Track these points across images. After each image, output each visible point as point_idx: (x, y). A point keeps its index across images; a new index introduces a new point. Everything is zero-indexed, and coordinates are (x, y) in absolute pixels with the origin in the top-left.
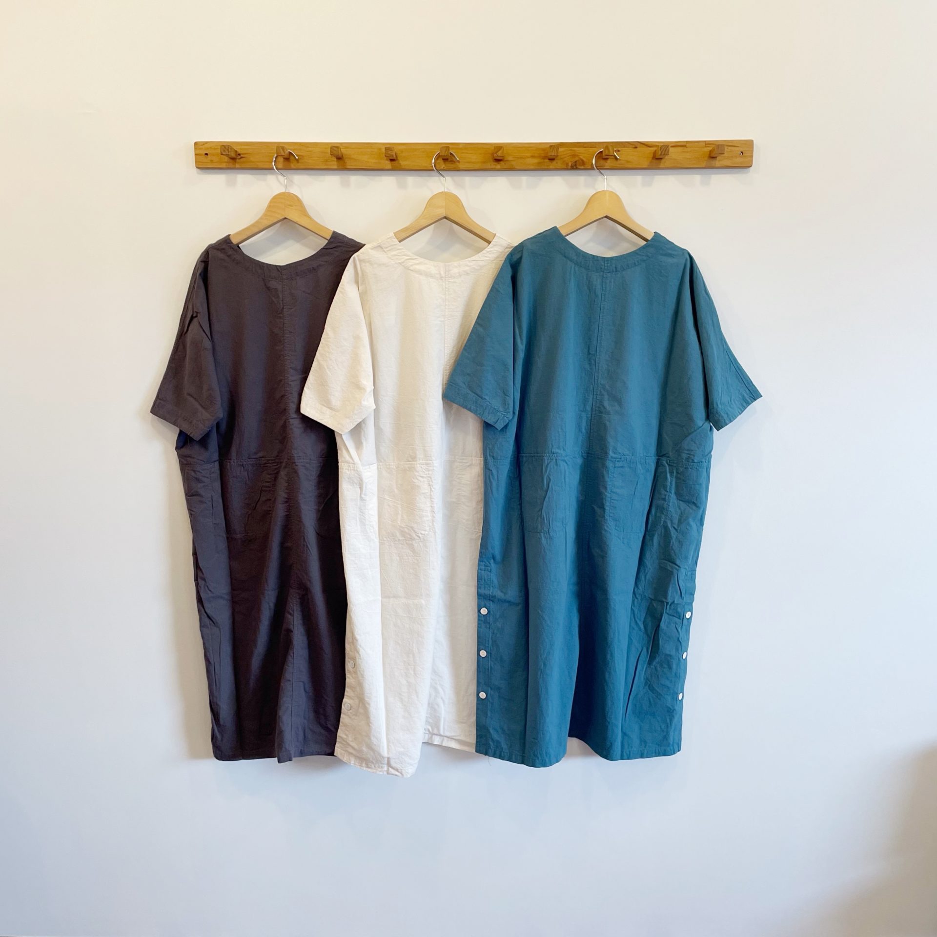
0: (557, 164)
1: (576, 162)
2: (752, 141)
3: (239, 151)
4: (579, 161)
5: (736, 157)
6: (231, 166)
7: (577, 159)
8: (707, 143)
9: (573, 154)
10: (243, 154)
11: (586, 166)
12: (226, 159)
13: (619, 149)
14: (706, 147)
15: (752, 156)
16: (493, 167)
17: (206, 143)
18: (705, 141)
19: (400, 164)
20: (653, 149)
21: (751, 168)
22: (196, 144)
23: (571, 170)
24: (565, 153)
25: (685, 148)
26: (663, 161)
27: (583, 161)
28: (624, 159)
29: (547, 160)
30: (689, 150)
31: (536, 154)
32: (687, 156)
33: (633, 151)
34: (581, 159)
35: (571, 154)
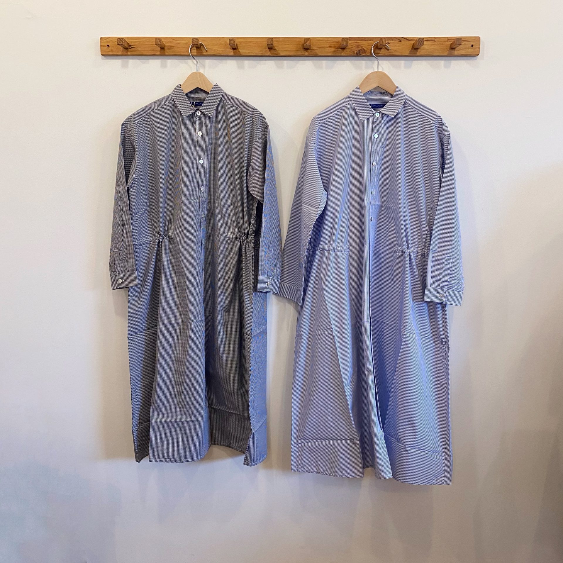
0: (347, 51)
1: (359, 50)
2: (479, 38)
3: (130, 44)
5: (468, 48)
6: (125, 53)
7: (360, 48)
8: (449, 39)
9: (357, 45)
10: (133, 45)
11: (366, 53)
12: (121, 48)
13: (389, 42)
14: (448, 41)
15: (479, 48)
16: (303, 53)
17: (108, 38)
18: (448, 37)
19: (240, 52)
20: (413, 42)
21: (479, 55)
22: (101, 38)
23: (356, 56)
24: (352, 44)
25: (434, 42)
26: (419, 50)
27: (365, 50)
28: (393, 49)
29: (340, 49)
30: (437, 43)
31: (332, 45)
32: (435, 47)
33: (399, 44)
34: (363, 49)
35: (356, 45)
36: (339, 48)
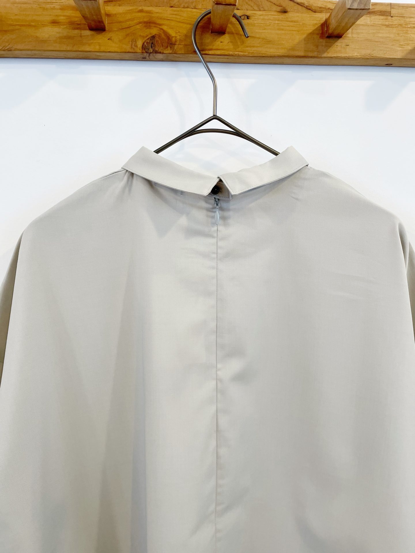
0: (112, 42)
1: (153, 37)
4: (159, 36)
7: (154, 31)
9: (145, 20)
11: (176, 47)
13: (248, 13)
20: (322, 17)
24: (129, 17)
25: (390, 18)
26: (342, 42)
27: (169, 37)
28: (258, 36)
29: (88, 33)
30: (396, 22)
31: (62, 18)
32: (392, 36)
33: (278, 20)
34: (165, 32)
35: (141, 20)
36: (85, 29)
